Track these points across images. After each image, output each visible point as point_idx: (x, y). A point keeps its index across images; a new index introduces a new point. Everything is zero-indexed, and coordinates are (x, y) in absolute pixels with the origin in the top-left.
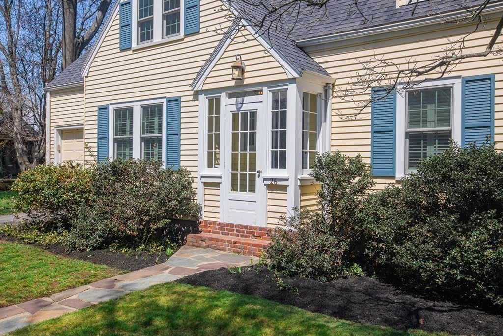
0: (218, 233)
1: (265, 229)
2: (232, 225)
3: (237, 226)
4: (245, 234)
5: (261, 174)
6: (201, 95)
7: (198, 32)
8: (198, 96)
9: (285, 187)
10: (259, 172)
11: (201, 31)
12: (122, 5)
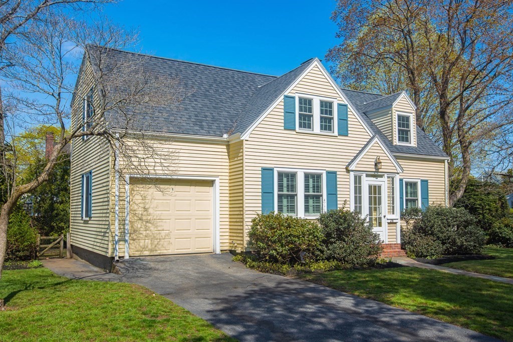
5: (386, 217)
6: (351, 173)
7: (347, 136)
8: (349, 173)
9: (396, 223)
10: (385, 216)
11: (349, 135)
12: (286, 97)
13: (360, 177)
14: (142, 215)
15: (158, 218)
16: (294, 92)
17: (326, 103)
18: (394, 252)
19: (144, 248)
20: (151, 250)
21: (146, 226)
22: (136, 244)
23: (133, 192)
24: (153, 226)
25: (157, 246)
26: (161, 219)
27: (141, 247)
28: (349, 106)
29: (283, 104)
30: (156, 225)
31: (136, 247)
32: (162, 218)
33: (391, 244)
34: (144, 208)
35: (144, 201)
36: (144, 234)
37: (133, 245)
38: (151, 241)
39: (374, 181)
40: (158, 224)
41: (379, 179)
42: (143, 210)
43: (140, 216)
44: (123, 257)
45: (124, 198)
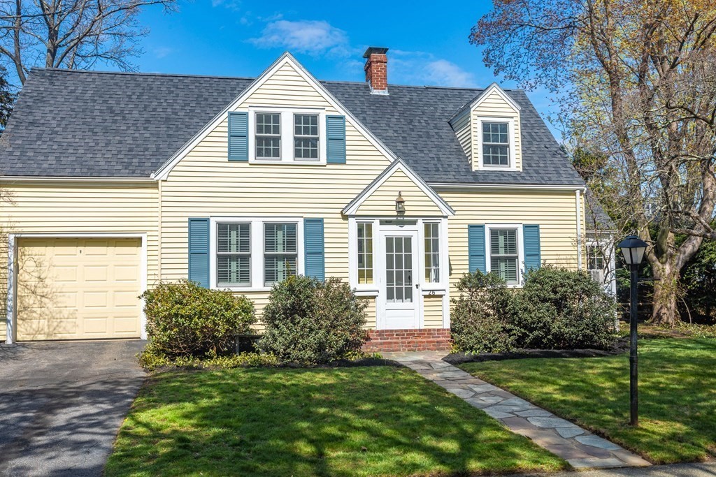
0: (377, 339)
1: (425, 330)
2: (392, 331)
3: (396, 331)
4: (405, 336)
5: (420, 288)
6: (350, 219)
7: (345, 163)
8: (347, 220)
9: (441, 296)
10: (417, 286)
11: (348, 162)
12: (231, 114)
13: (369, 226)
14: (35, 287)
15: (59, 291)
16: (247, 105)
17: (306, 117)
18: (428, 342)
19: (38, 332)
20: (48, 335)
21: (42, 302)
22: (26, 325)
23: (23, 257)
24: (51, 303)
25: (57, 328)
26: (62, 292)
27: (34, 330)
28: (347, 117)
29: (226, 124)
30: (55, 301)
31: (26, 330)
32: (64, 290)
33: (430, 330)
34: (39, 278)
35: (39, 269)
36: (39, 312)
37: (22, 326)
38: (48, 322)
39: (395, 231)
40: (59, 299)
41: (407, 227)
42: (37, 279)
43: (33, 289)
44: (4, 341)
45: (7, 264)
